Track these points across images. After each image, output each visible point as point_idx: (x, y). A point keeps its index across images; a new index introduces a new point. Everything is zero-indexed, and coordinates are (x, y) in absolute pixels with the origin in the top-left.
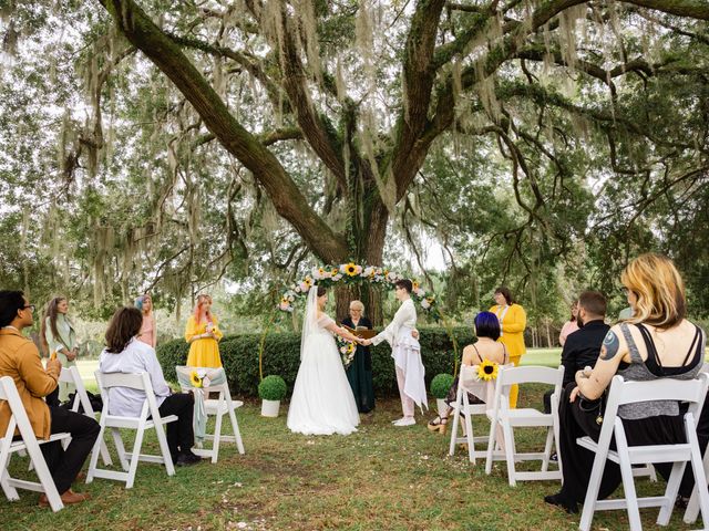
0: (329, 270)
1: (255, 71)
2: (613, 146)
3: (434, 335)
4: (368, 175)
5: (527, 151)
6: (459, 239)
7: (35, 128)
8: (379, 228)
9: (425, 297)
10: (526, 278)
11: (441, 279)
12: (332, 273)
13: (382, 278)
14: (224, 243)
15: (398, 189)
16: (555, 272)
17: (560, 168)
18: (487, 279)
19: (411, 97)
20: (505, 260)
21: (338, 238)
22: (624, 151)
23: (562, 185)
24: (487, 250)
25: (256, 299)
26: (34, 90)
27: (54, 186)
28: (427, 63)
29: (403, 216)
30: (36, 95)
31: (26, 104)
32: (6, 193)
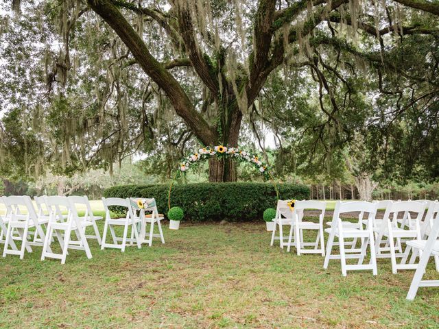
0: (208, 149)
1: (163, 24)
2: (380, 77)
3: (267, 187)
4: (231, 92)
5: (329, 76)
6: (285, 130)
7: (28, 56)
8: (237, 124)
9: (262, 166)
10: (325, 156)
11: (273, 155)
12: (210, 151)
13: (238, 154)
14: (139, 129)
15: (249, 101)
16: (343, 152)
17: (349, 88)
18: (301, 156)
19: (258, 47)
20: (313, 144)
21: (212, 129)
22: (387, 80)
23: (350, 98)
24: (302, 137)
25: (158, 164)
26: (27, 32)
27: (39, 92)
28: (268, 28)
29: (251, 115)
30: (28, 35)
31: (22, 40)
32: (11, 96)
